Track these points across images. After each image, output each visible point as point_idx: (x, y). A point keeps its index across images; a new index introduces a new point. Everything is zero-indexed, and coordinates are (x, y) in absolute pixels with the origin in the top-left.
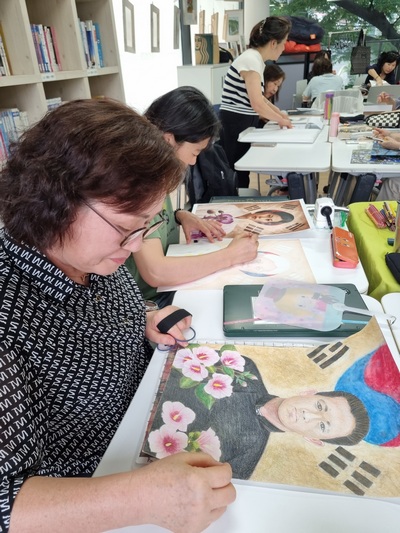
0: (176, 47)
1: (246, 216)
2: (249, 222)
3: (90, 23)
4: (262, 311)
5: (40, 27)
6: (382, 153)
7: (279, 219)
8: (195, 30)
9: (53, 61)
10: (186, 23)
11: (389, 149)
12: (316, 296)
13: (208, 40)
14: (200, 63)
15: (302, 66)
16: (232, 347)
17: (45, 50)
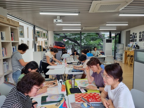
0: (33, 48)
1: (46, 84)
2: (47, 85)
3: (14, 46)
4: (48, 100)
5: (3, 48)
6: (74, 70)
7: (53, 84)
8: (37, 45)
9: (5, 54)
10: (35, 43)
11: (75, 69)
12: (57, 96)
13: (40, 47)
14: (39, 51)
15: (61, 51)
16: (43, 106)
17: (4, 52)
